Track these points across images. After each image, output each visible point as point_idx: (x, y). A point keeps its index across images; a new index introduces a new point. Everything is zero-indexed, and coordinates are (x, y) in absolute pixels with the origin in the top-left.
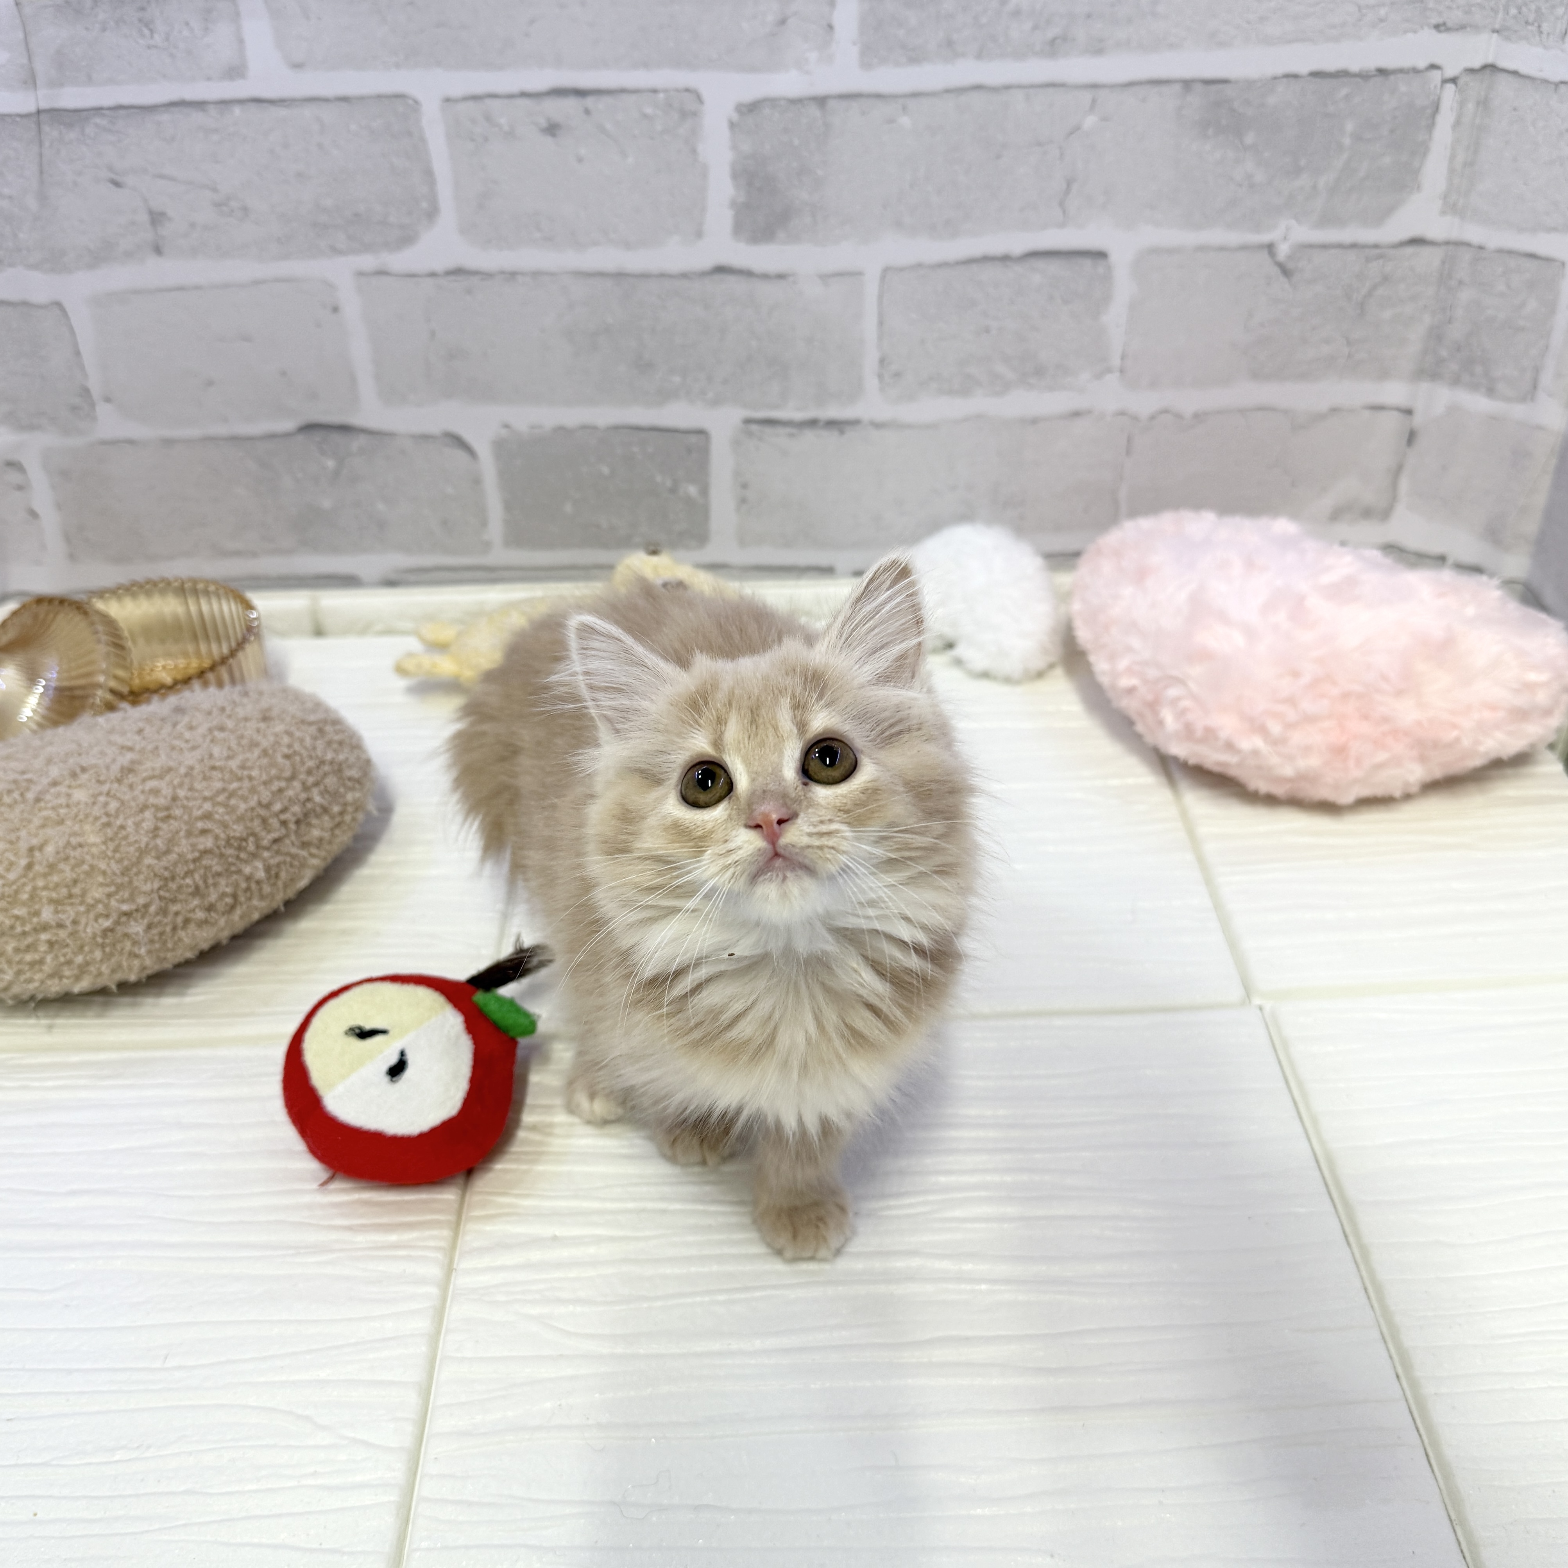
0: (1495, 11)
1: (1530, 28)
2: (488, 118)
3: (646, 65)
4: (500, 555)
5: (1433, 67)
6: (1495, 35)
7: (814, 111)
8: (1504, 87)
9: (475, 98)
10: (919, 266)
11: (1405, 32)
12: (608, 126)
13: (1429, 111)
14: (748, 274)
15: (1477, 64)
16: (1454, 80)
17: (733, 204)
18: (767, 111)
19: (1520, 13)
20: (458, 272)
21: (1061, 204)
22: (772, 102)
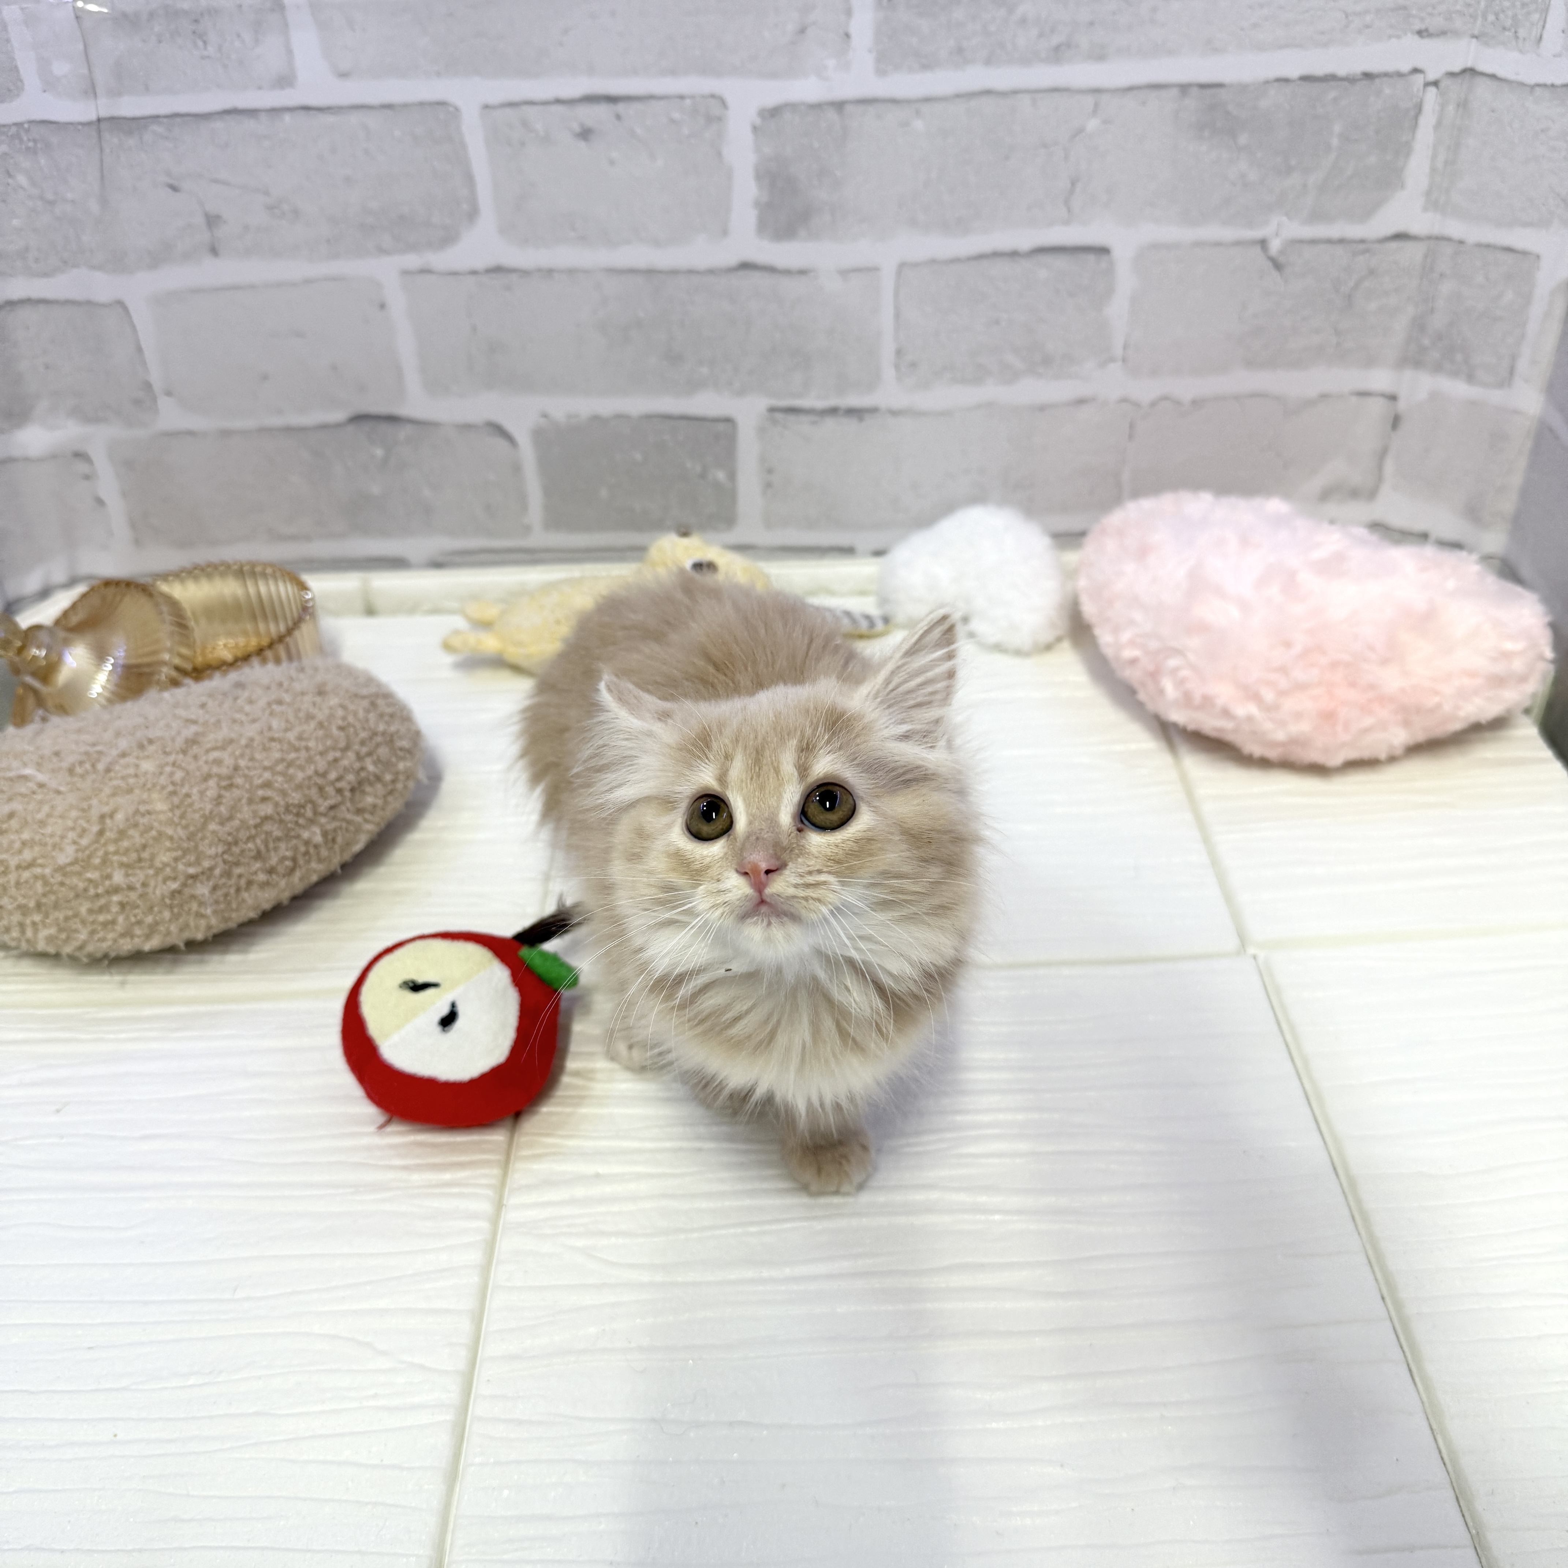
0: (1474, 17)
1: (1507, 33)
2: (525, 124)
3: (673, 72)
4: (540, 538)
5: (1416, 71)
6: (1474, 40)
7: (831, 115)
8: (1482, 89)
9: (512, 105)
10: (933, 262)
11: (1390, 37)
12: (639, 131)
13: (1412, 113)
14: (770, 269)
15: (1457, 69)
16: (1436, 84)
17: (757, 204)
18: (787, 115)
19: (1497, 19)
20: (498, 270)
21: (1067, 202)
22: (792, 107)
